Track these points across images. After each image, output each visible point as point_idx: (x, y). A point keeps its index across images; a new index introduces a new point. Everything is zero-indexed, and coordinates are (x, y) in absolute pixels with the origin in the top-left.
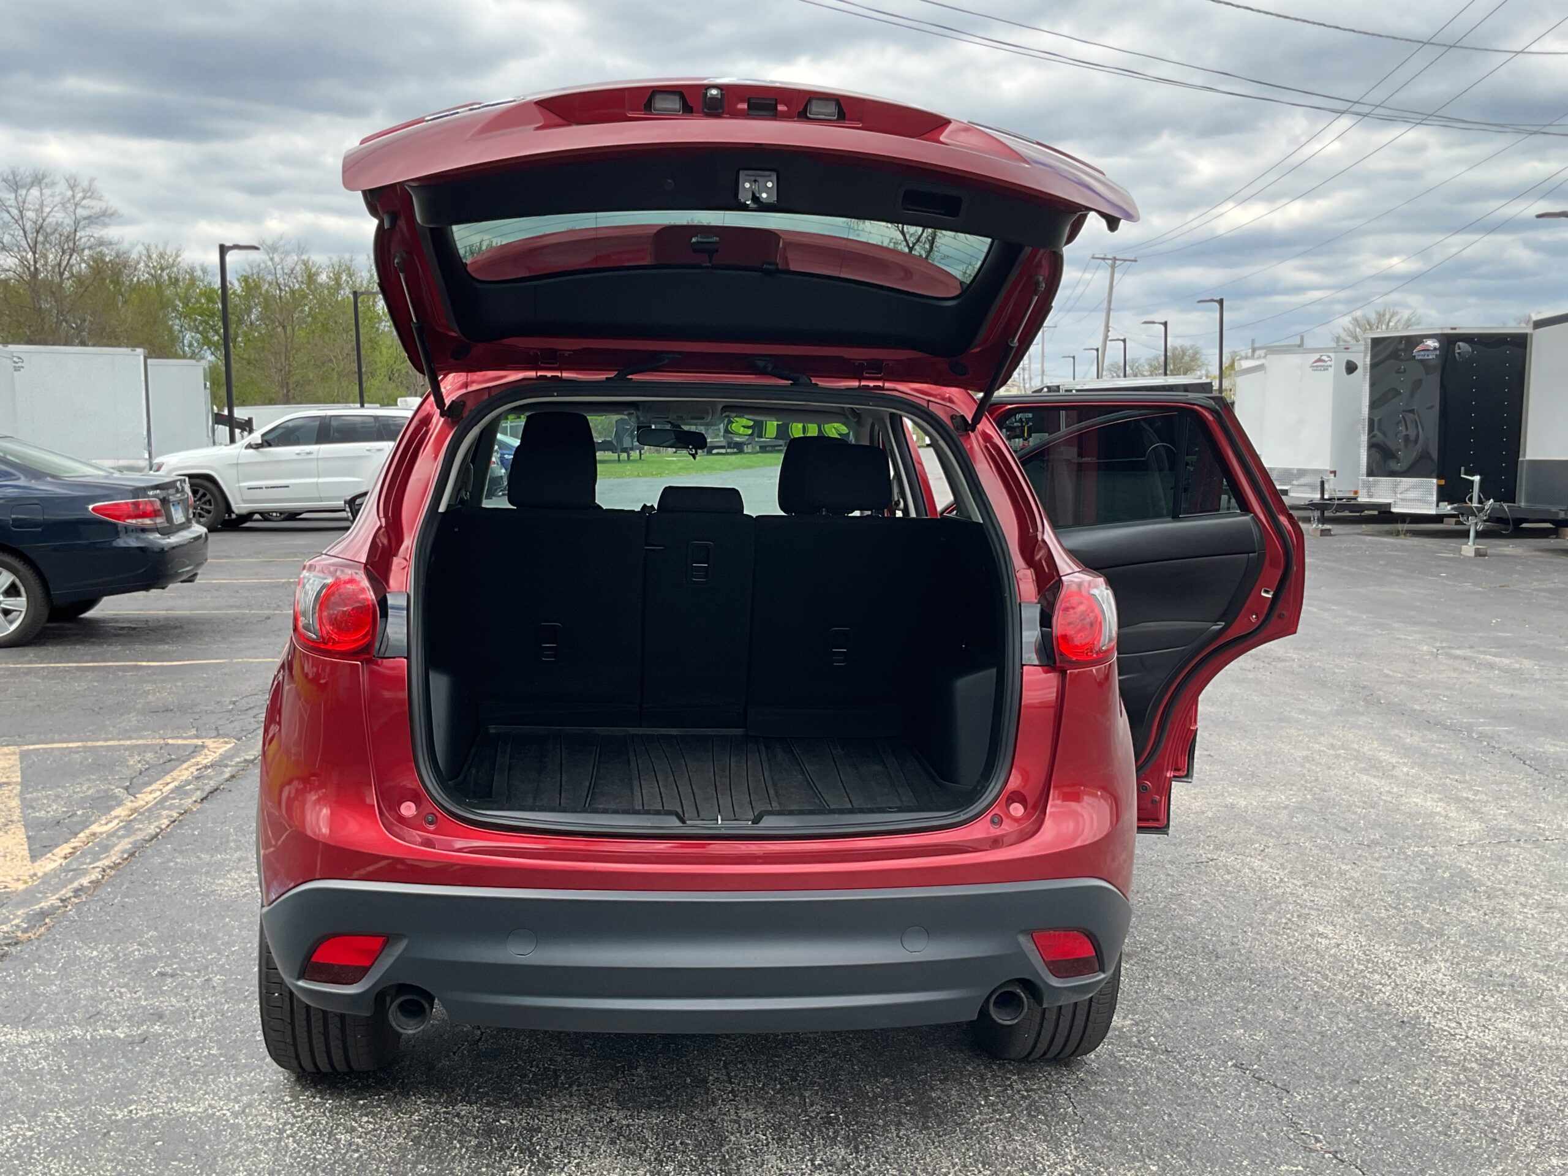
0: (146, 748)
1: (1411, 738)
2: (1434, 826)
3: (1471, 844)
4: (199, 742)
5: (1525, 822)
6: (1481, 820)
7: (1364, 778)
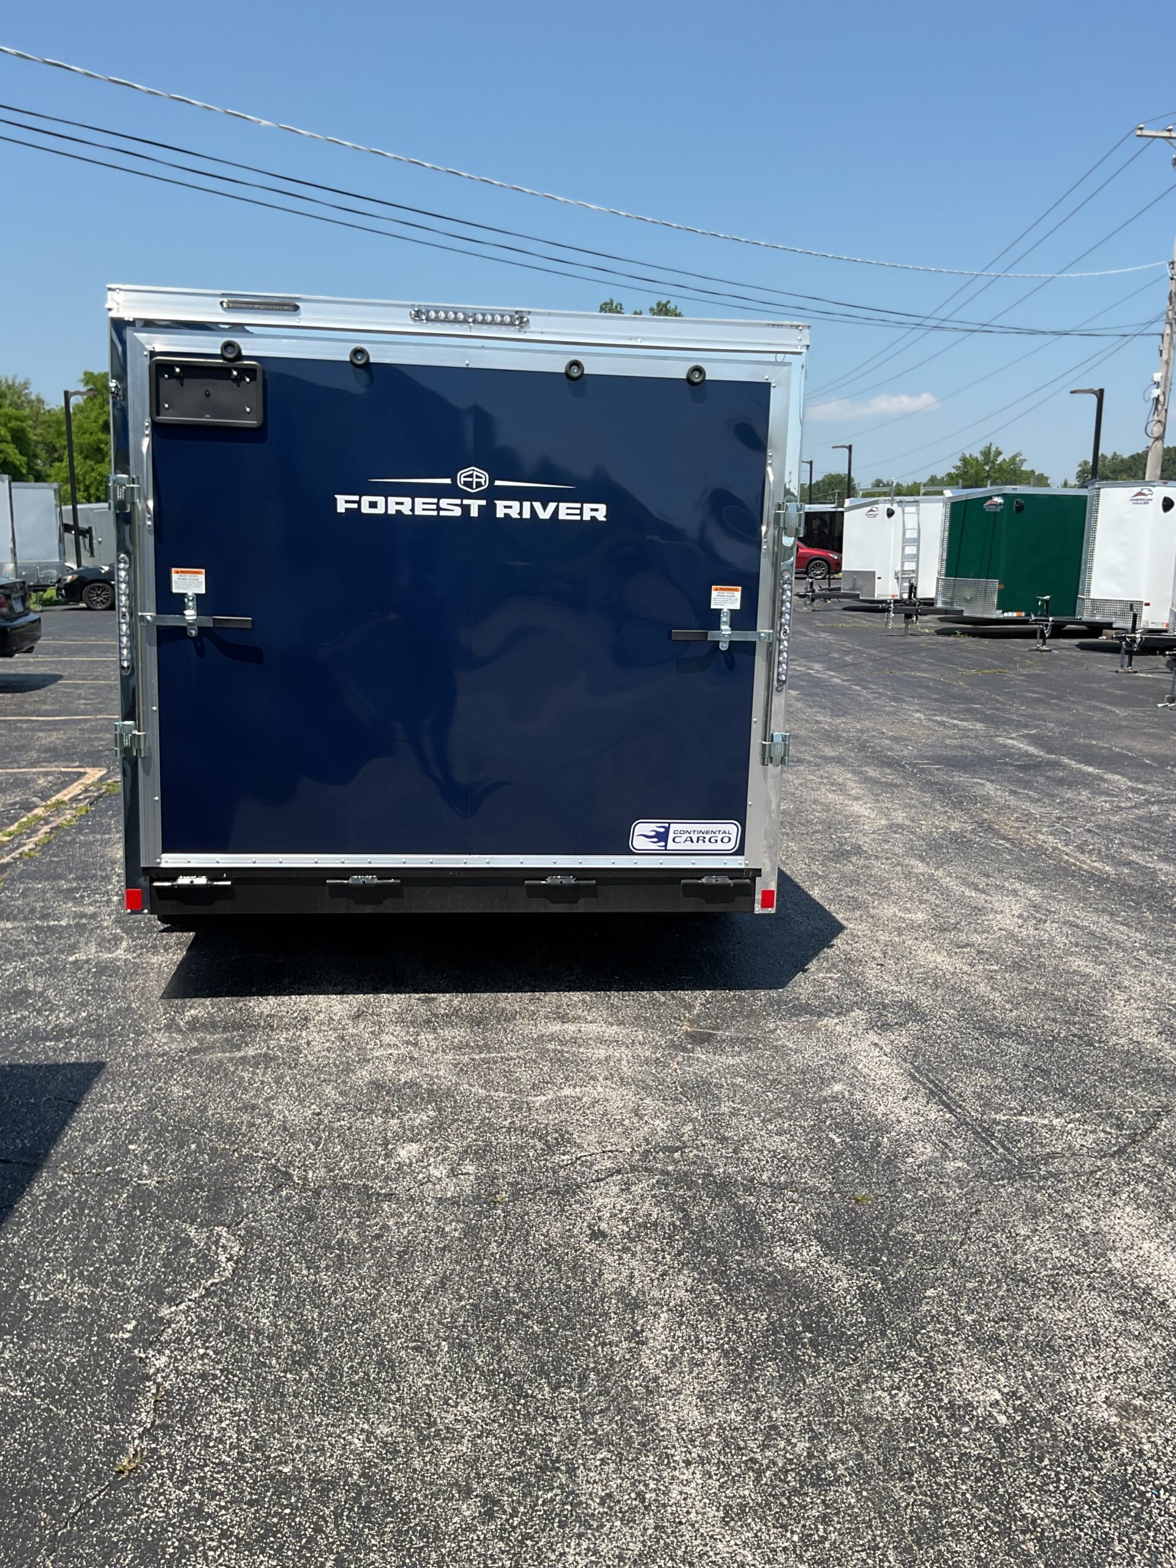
0: (46, 774)
1: (872, 772)
2: (857, 823)
3: (874, 833)
4: (82, 770)
5: (913, 821)
6: (888, 819)
7: (830, 796)
